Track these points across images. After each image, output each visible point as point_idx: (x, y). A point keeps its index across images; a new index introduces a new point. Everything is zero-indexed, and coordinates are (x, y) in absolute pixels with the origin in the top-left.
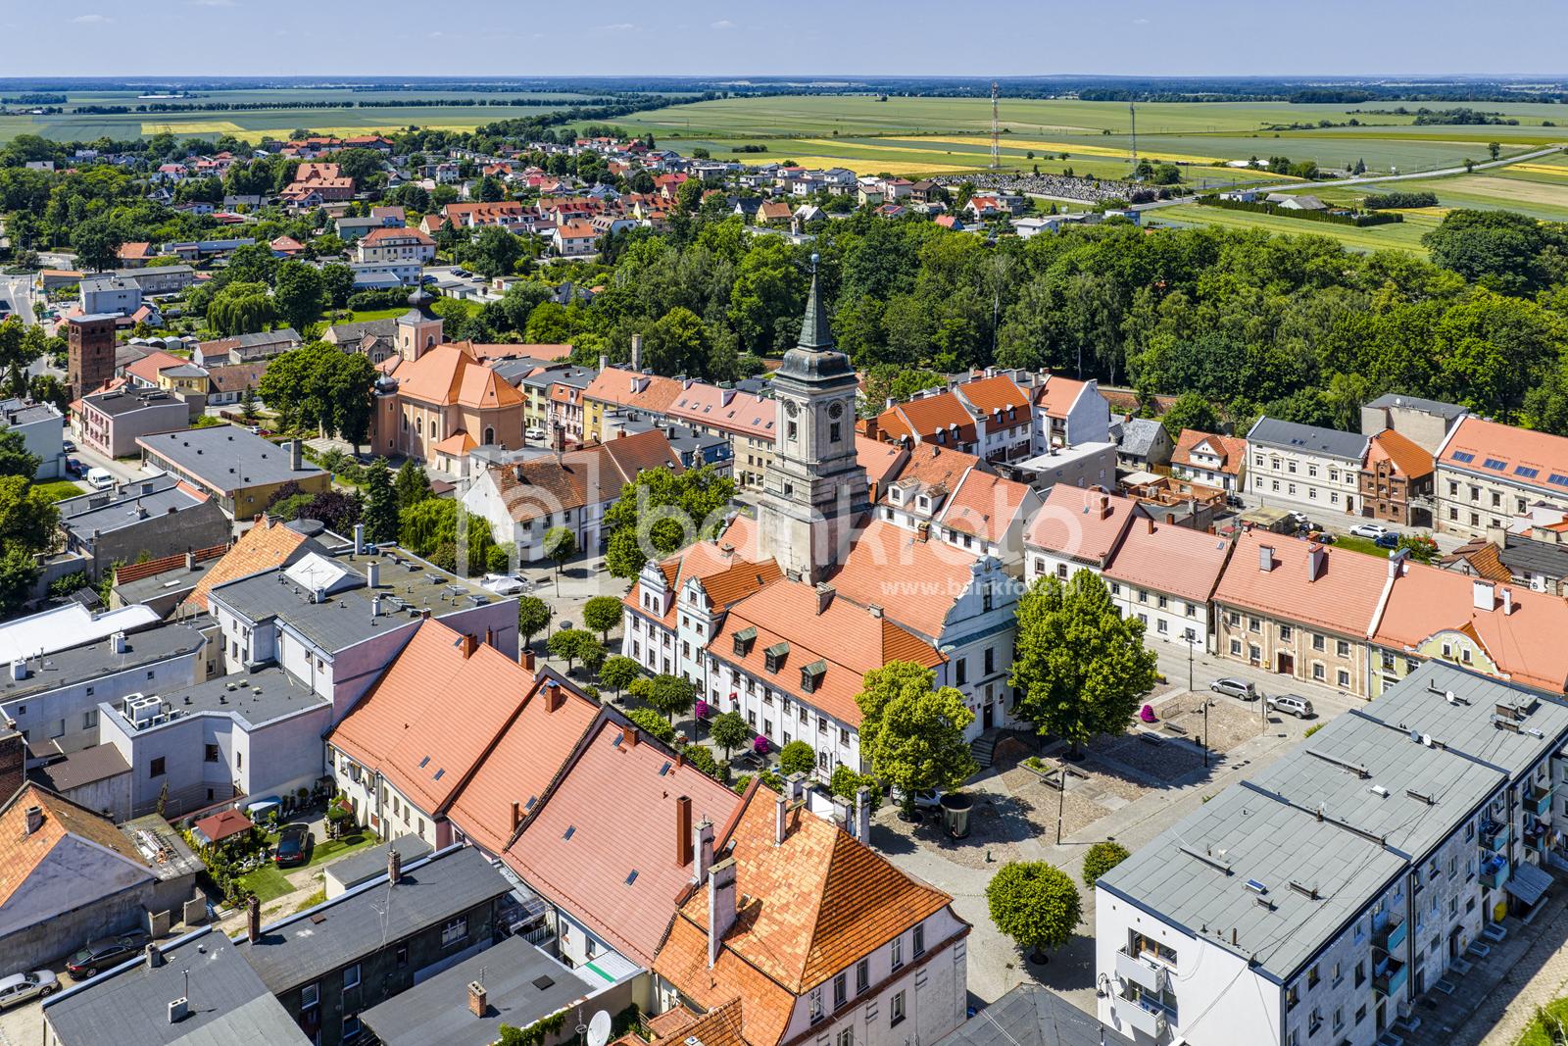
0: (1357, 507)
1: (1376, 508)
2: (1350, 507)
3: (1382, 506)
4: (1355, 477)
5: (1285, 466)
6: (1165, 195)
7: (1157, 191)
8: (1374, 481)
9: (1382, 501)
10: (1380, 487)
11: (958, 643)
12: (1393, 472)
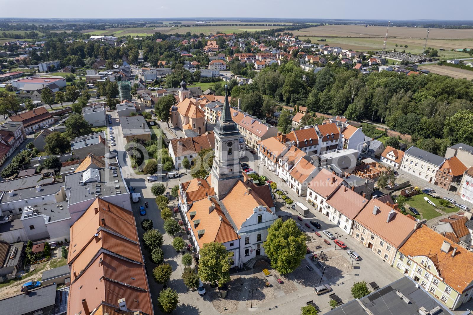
0: (433, 182)
1: (439, 183)
2: (431, 181)
3: (441, 183)
4: (435, 172)
5: (414, 164)
6: (430, 60)
7: (428, 59)
8: (441, 174)
9: (442, 181)
10: (443, 176)
11: (247, 232)
12: (449, 172)
